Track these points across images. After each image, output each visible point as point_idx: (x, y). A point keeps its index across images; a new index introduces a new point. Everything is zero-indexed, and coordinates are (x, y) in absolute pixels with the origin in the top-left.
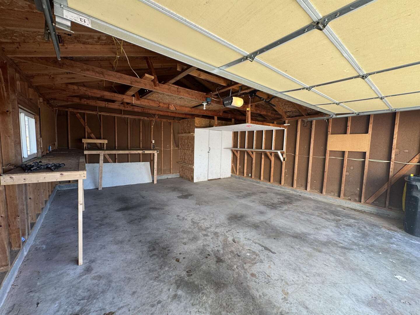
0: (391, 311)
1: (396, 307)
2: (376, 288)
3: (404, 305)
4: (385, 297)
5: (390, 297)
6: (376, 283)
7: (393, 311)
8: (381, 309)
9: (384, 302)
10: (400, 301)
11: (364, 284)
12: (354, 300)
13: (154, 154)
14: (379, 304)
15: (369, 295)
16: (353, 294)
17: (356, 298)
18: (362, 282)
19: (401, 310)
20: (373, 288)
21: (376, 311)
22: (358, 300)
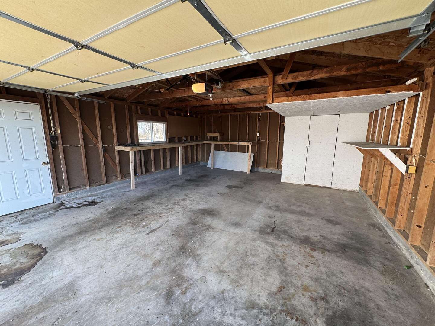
0: (56, 299)
1: (57, 306)
2: (86, 300)
3: (56, 316)
4: (73, 302)
5: (70, 307)
6: (93, 302)
7: (56, 301)
8: (63, 292)
9: (67, 299)
10: (62, 316)
11: (95, 290)
12: (80, 275)
13: (248, 146)
14: (68, 293)
15: (80, 288)
16: (86, 276)
17: (81, 277)
18: (98, 289)
19: (52, 310)
20: (87, 297)
21: (63, 286)
22: (78, 278)
